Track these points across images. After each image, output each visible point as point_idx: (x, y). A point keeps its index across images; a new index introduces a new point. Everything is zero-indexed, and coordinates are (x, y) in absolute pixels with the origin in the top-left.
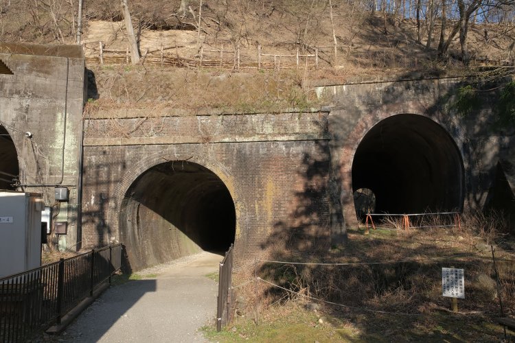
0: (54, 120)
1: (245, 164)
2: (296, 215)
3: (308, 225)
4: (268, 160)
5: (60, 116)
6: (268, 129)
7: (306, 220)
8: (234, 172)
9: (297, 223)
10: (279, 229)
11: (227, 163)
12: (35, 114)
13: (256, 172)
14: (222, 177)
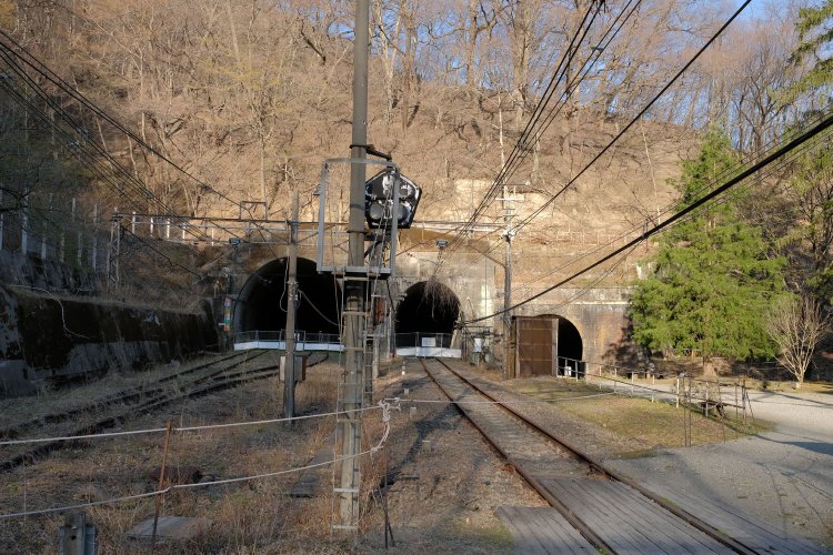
0: (480, 290)
1: (588, 316)
2: (622, 341)
3: (629, 347)
4: (602, 316)
5: (483, 288)
6: (603, 297)
7: (627, 344)
8: (582, 322)
9: (622, 345)
10: (612, 348)
11: (578, 317)
12: (470, 286)
13: (595, 322)
14: (575, 324)
